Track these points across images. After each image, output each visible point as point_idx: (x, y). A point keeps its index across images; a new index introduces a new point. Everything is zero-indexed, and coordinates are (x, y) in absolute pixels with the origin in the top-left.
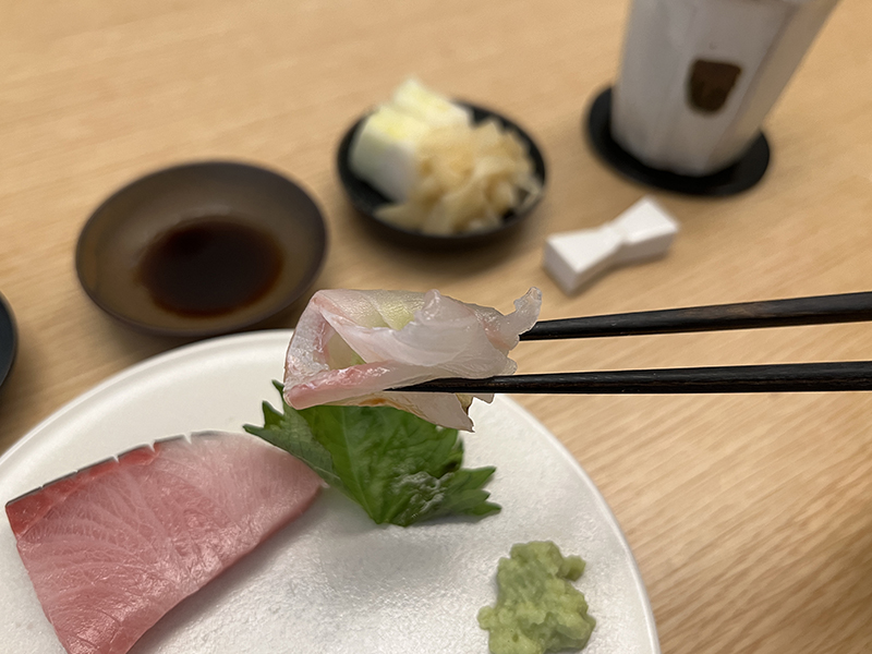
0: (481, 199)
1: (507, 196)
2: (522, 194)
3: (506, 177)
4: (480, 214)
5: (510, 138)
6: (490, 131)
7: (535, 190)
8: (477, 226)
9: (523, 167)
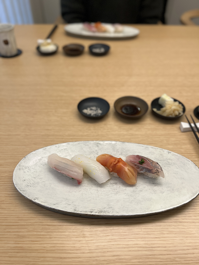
0: (172, 112)
1: (177, 113)
2: (179, 114)
3: (178, 110)
4: (171, 114)
5: (180, 105)
6: (177, 103)
7: (182, 113)
8: (170, 116)
9: (181, 110)
